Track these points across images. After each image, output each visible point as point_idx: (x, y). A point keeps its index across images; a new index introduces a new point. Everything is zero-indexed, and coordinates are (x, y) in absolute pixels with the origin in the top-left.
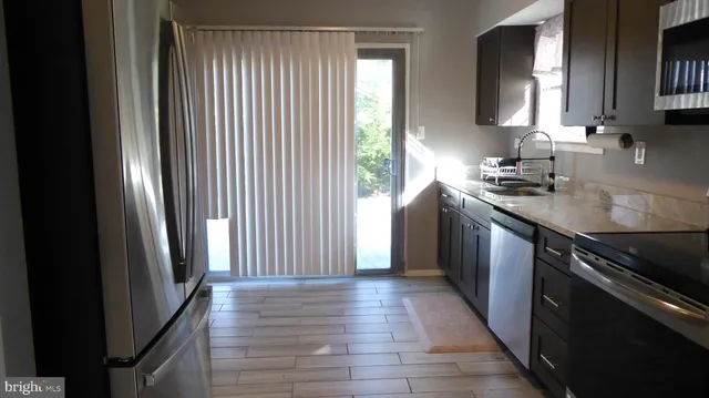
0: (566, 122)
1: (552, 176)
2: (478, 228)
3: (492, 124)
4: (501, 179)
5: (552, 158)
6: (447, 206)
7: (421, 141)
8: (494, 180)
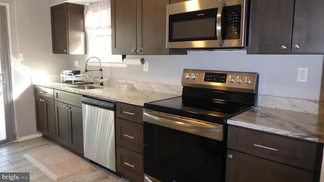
0: (114, 53)
1: (102, 78)
2: (70, 108)
3: (66, 53)
4: (75, 81)
5: (101, 70)
6: (42, 97)
7: (21, 62)
8: (71, 81)
